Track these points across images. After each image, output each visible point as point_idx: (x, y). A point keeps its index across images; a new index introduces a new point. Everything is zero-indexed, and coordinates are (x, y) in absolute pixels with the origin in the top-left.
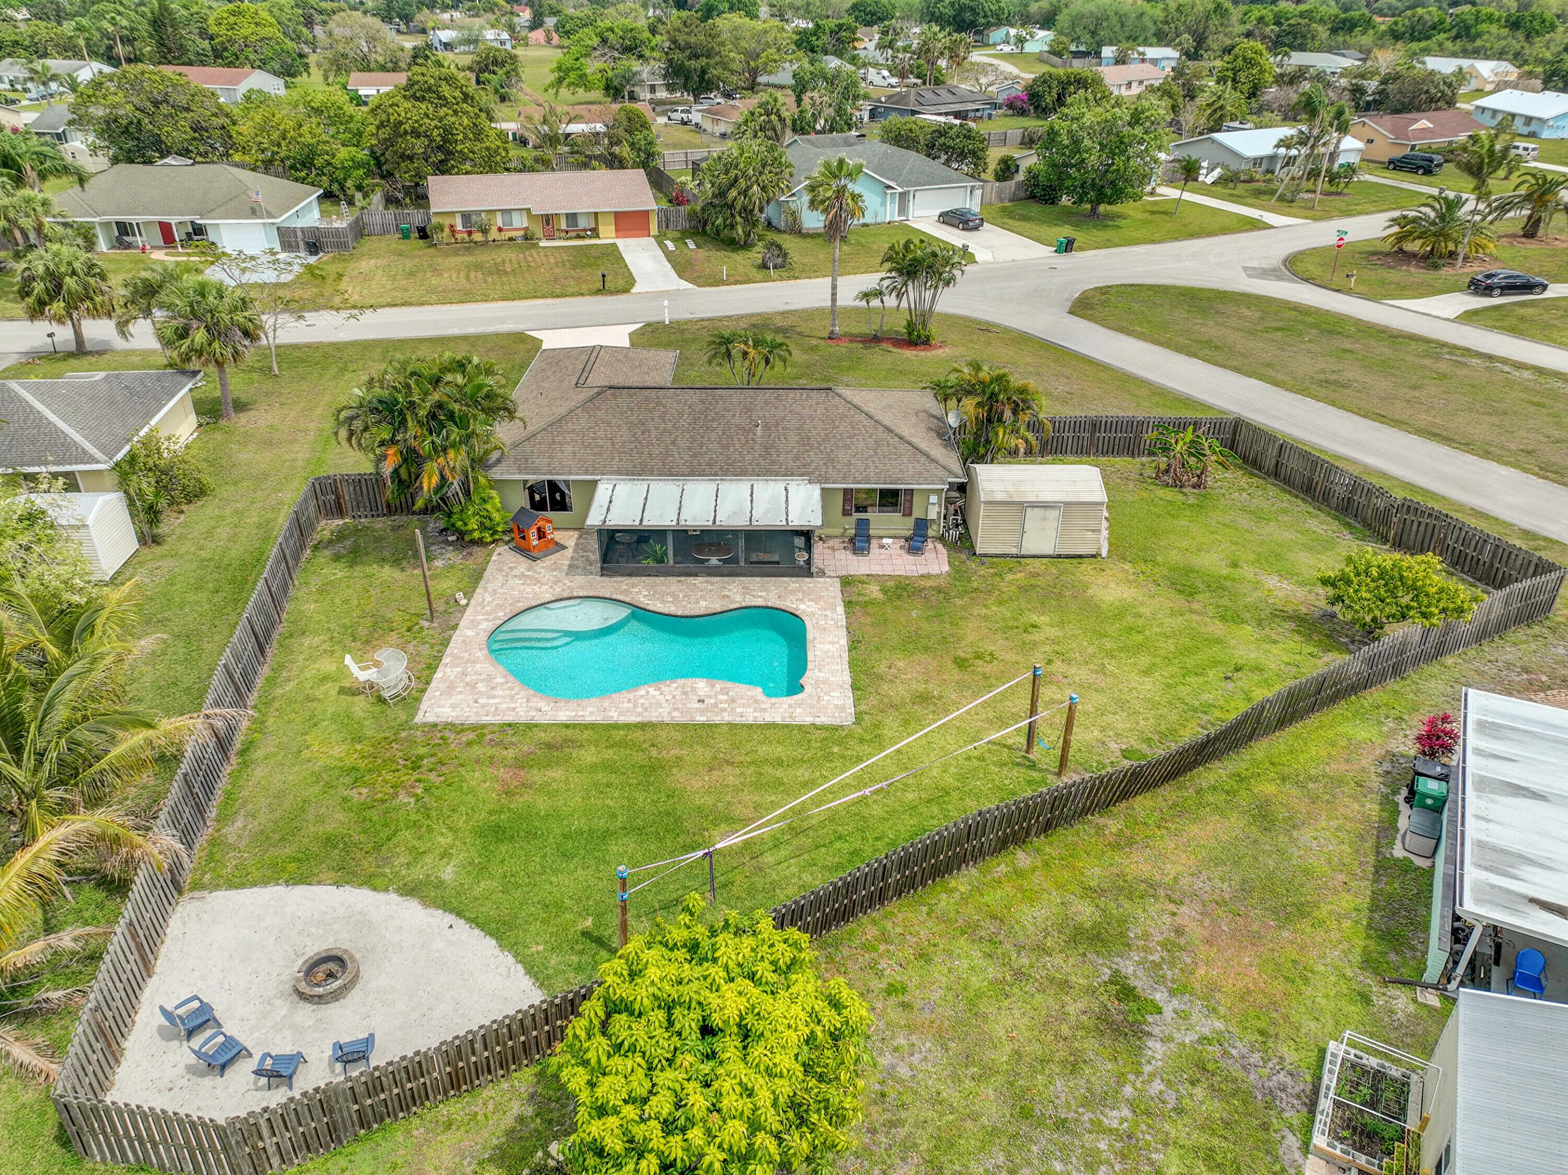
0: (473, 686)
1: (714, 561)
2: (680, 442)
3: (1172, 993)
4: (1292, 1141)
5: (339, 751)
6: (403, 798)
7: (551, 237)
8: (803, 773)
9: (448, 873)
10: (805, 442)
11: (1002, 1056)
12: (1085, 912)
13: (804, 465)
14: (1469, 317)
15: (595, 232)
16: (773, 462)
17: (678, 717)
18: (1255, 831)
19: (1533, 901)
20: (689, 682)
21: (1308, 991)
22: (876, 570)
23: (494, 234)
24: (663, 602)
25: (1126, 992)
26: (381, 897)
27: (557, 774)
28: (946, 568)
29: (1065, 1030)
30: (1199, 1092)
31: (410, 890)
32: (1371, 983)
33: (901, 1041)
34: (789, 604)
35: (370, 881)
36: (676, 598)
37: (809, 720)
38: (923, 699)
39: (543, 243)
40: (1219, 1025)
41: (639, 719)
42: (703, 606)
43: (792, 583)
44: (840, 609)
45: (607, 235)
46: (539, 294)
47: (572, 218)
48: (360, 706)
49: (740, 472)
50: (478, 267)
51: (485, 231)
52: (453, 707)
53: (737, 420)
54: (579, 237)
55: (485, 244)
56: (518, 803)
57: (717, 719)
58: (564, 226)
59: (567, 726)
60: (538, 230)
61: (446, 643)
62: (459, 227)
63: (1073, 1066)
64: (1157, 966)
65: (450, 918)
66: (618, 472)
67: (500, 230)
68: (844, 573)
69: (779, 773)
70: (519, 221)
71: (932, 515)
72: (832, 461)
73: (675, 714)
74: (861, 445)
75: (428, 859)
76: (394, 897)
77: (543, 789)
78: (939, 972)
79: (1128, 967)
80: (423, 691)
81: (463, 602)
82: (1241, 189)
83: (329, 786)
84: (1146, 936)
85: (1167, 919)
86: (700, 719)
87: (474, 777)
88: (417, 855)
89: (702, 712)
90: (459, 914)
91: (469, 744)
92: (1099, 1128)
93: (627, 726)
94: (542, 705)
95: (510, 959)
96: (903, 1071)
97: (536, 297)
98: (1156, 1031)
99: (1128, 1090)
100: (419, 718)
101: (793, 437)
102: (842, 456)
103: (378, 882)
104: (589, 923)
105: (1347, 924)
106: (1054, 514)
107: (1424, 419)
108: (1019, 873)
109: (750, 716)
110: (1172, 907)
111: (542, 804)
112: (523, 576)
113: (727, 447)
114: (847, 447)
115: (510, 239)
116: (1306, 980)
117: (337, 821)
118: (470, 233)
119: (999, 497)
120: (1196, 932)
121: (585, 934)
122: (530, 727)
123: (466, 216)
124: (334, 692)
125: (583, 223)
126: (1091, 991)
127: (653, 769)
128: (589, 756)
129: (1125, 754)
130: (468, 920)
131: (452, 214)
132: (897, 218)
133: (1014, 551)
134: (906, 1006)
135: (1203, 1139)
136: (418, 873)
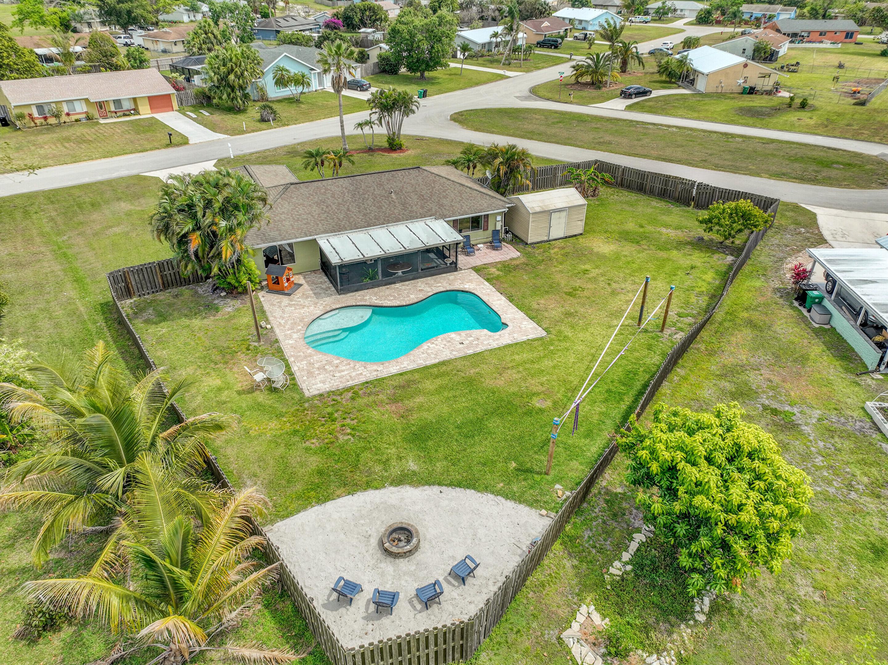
0: (323, 369)
1: (400, 273)
2: (352, 209)
3: (791, 406)
5: (274, 424)
6: (342, 438)
7: (105, 117)
9: (412, 465)
10: (421, 197)
12: (727, 386)
13: (429, 210)
15: (136, 111)
16: (411, 212)
18: (757, 334)
20: (445, 335)
22: (485, 261)
23: (64, 118)
24: (389, 300)
25: (775, 411)
26: (383, 491)
27: (420, 400)
28: (518, 254)
30: (837, 440)
32: (853, 376)
34: (457, 286)
35: (368, 486)
36: (395, 297)
37: (525, 339)
38: (569, 314)
39: (102, 121)
40: (819, 412)
41: (437, 361)
42: (413, 298)
44: (486, 283)
45: (145, 112)
46: (128, 151)
47: (118, 102)
48: (261, 397)
49: (397, 220)
51: (57, 116)
52: (323, 382)
54: (125, 115)
55: (59, 125)
56: (414, 418)
57: (478, 350)
58: (113, 109)
59: (401, 374)
60: (95, 113)
61: (280, 350)
62: (36, 114)
64: (775, 397)
65: (436, 489)
66: (325, 232)
67: (68, 114)
68: (473, 266)
69: (536, 366)
70: (81, 108)
71: (498, 227)
73: (454, 353)
74: (453, 196)
75: (394, 463)
76: (392, 489)
77: (420, 408)
79: (765, 401)
80: (294, 379)
81: (269, 326)
82: (481, 60)
83: (288, 446)
84: (760, 386)
85: (761, 378)
87: (375, 414)
88: (386, 463)
89: (467, 348)
90: (440, 484)
91: (353, 399)
93: (435, 366)
94: (375, 367)
95: (491, 496)
97: (126, 153)
98: (800, 422)
99: (813, 449)
100: (308, 394)
101: (414, 197)
103: (375, 484)
104: (514, 465)
105: (826, 358)
106: (564, 214)
107: (654, 153)
109: (494, 344)
110: (758, 372)
112: (290, 305)
113: (380, 207)
114: (445, 197)
115: (77, 121)
116: (832, 384)
117: (315, 462)
118: (45, 118)
119: (538, 209)
120: (776, 379)
123: (40, 107)
124: (235, 395)
125: (127, 105)
126: (762, 416)
127: (470, 382)
128: (429, 386)
130: (446, 485)
133: (546, 238)
135: (856, 457)
136: (395, 473)
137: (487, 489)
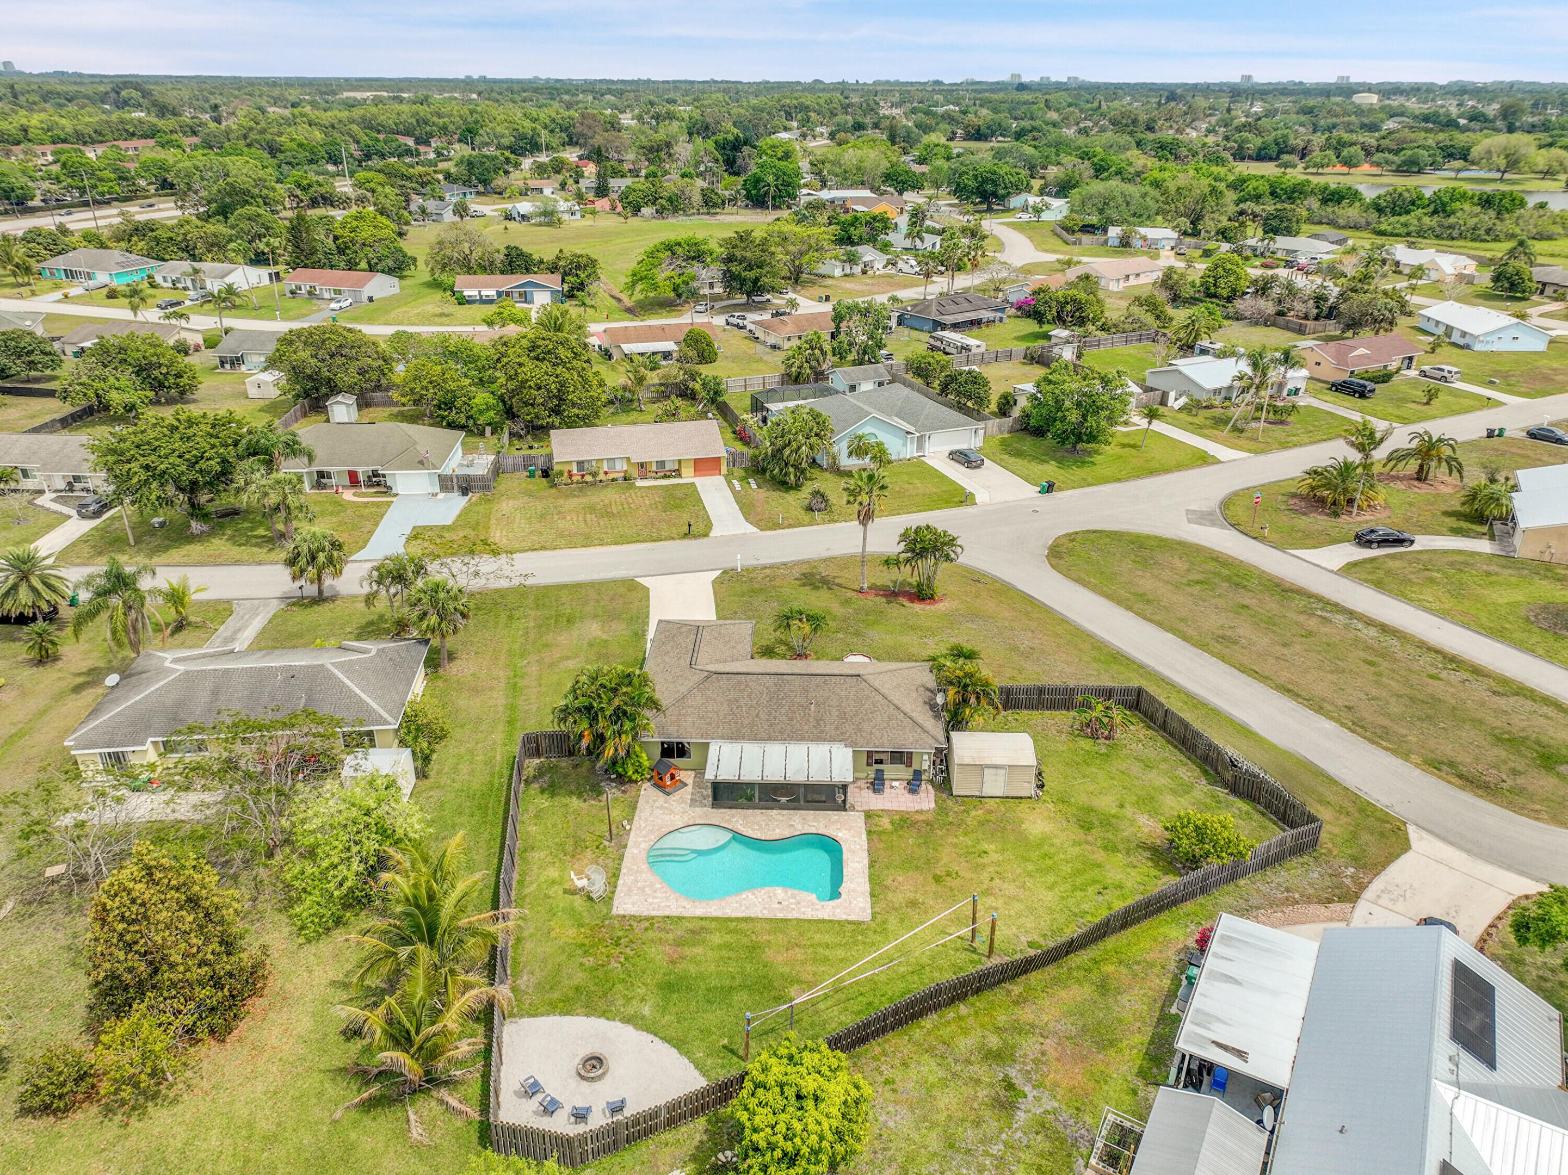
0: (642, 889)
1: (784, 799)
2: (761, 715)
3: (1034, 1087)
4: (1081, 1162)
5: (572, 932)
6: (614, 964)
7: (644, 478)
8: (841, 953)
9: (646, 1010)
10: (843, 716)
11: (942, 1118)
12: (994, 1041)
13: (842, 733)
14: (1350, 569)
15: (678, 473)
16: (822, 732)
17: (767, 914)
18: (1096, 996)
19: (1214, 1042)
20: (771, 889)
21: (1106, 1088)
22: (888, 806)
23: (601, 476)
24: (753, 830)
25: (1010, 1086)
26: (612, 1023)
27: (699, 950)
28: (933, 805)
29: (976, 1105)
30: (1039, 1138)
31: (627, 1020)
32: (1140, 1083)
33: (891, 1109)
34: (831, 832)
35: (604, 1014)
36: (760, 826)
37: (844, 917)
38: (913, 904)
39: (639, 483)
40: (1056, 1104)
41: (743, 915)
42: (778, 833)
43: (833, 815)
44: (864, 837)
45: (688, 476)
46: (640, 538)
47: (661, 464)
48: (578, 902)
49: (801, 738)
50: (592, 509)
51: (594, 475)
52: (633, 904)
53: (798, 700)
54: (665, 477)
55: (593, 484)
56: (680, 967)
57: (790, 916)
58: (654, 468)
59: (702, 919)
60: (634, 472)
61: (621, 858)
62: (575, 471)
63: (977, 1124)
64: (1028, 1072)
65: (651, 1037)
66: (722, 738)
67: (606, 473)
68: (866, 808)
69: (827, 952)
70: (621, 466)
71: (925, 767)
72: (860, 730)
73: (765, 911)
74: (879, 719)
75: (634, 1002)
76: (619, 1024)
77: (693, 960)
78: (912, 1073)
79: (1013, 1073)
80: (613, 892)
81: (628, 827)
82: (1201, 417)
83: (570, 956)
84: (1025, 1055)
85: (1038, 1046)
86: (780, 915)
87: (652, 951)
88: (629, 1000)
89: (781, 910)
90: (655, 1035)
91: (646, 929)
92: (986, 1153)
93: (737, 919)
94: (685, 903)
95: (686, 1061)
96: (891, 1124)
97: (638, 541)
98: (1023, 1107)
99: (1004, 1136)
100: (614, 912)
101: (835, 713)
102: (866, 726)
103: (609, 1015)
104: (726, 1041)
105: (1135, 1051)
106: (1002, 772)
108: (960, 1018)
109: (809, 914)
110: (1041, 1040)
111: (693, 969)
112: (662, 807)
113: (791, 719)
114: (870, 720)
115: (613, 480)
116: (1106, 1082)
117: (580, 978)
118: (583, 476)
119: (966, 761)
120: (1052, 1054)
121: (724, 1047)
122: (680, 918)
123: (580, 464)
124: (561, 892)
125: (668, 467)
126: (992, 1085)
127: (754, 948)
128: (716, 939)
129: (1031, 945)
130: (661, 1038)
131: (571, 462)
132: (916, 455)
133: (978, 794)
134: (894, 1091)
135: (1038, 1160)
136: (630, 1010)
137: (687, 1054)
